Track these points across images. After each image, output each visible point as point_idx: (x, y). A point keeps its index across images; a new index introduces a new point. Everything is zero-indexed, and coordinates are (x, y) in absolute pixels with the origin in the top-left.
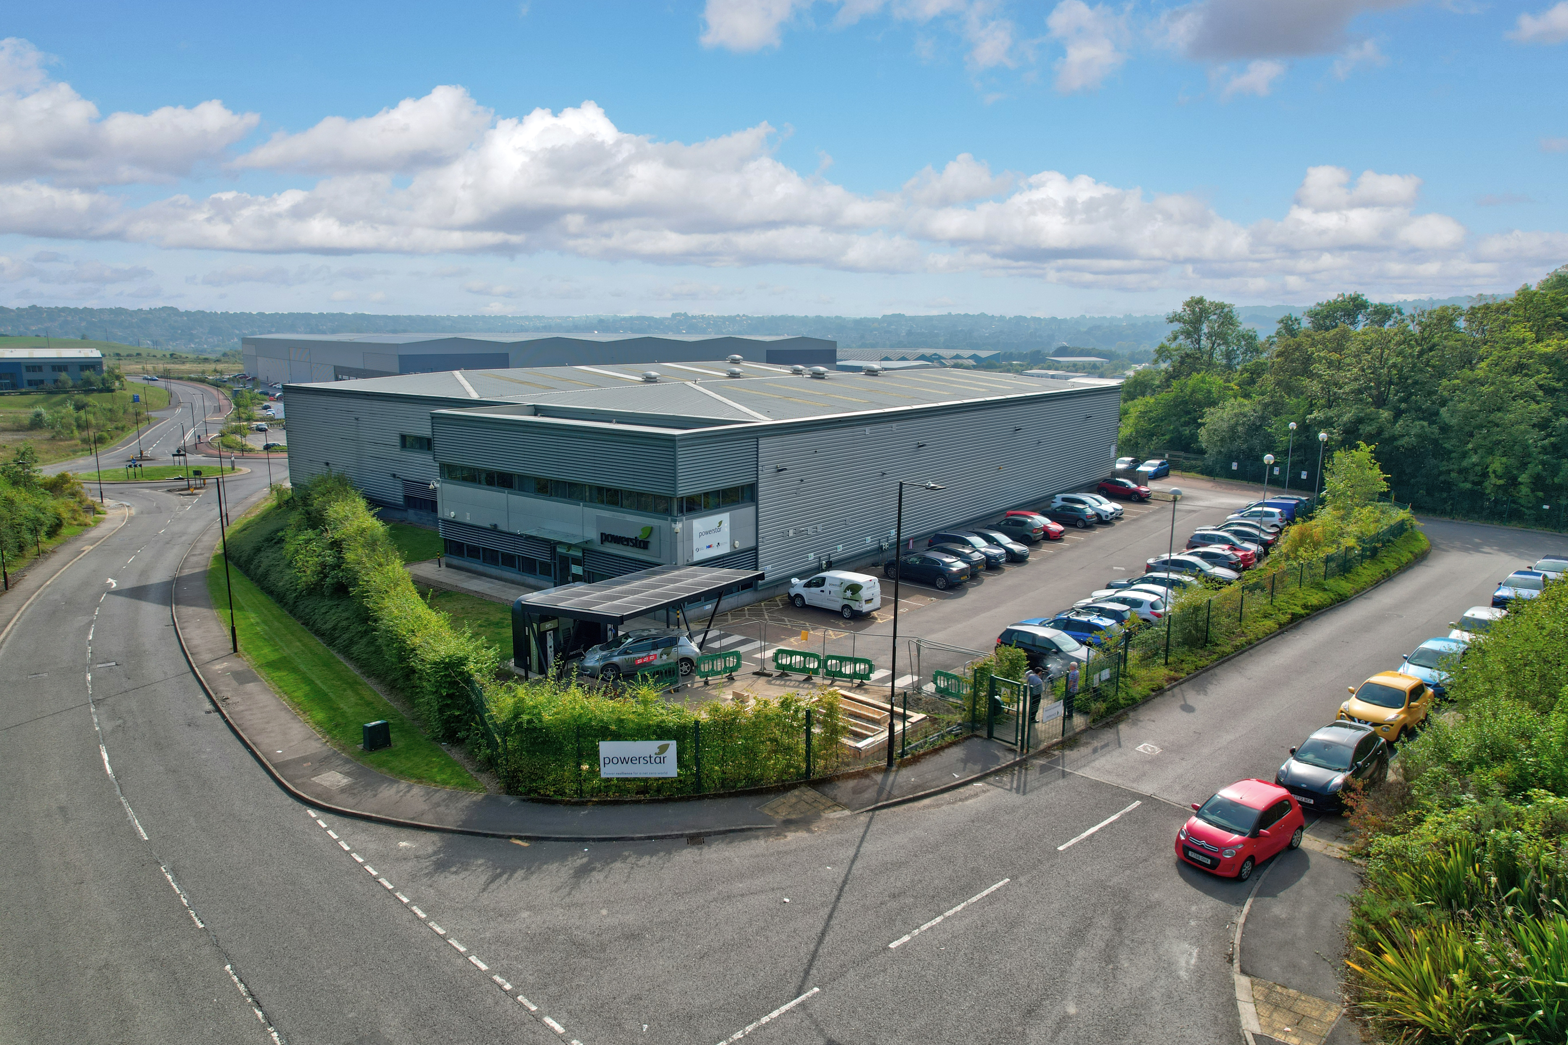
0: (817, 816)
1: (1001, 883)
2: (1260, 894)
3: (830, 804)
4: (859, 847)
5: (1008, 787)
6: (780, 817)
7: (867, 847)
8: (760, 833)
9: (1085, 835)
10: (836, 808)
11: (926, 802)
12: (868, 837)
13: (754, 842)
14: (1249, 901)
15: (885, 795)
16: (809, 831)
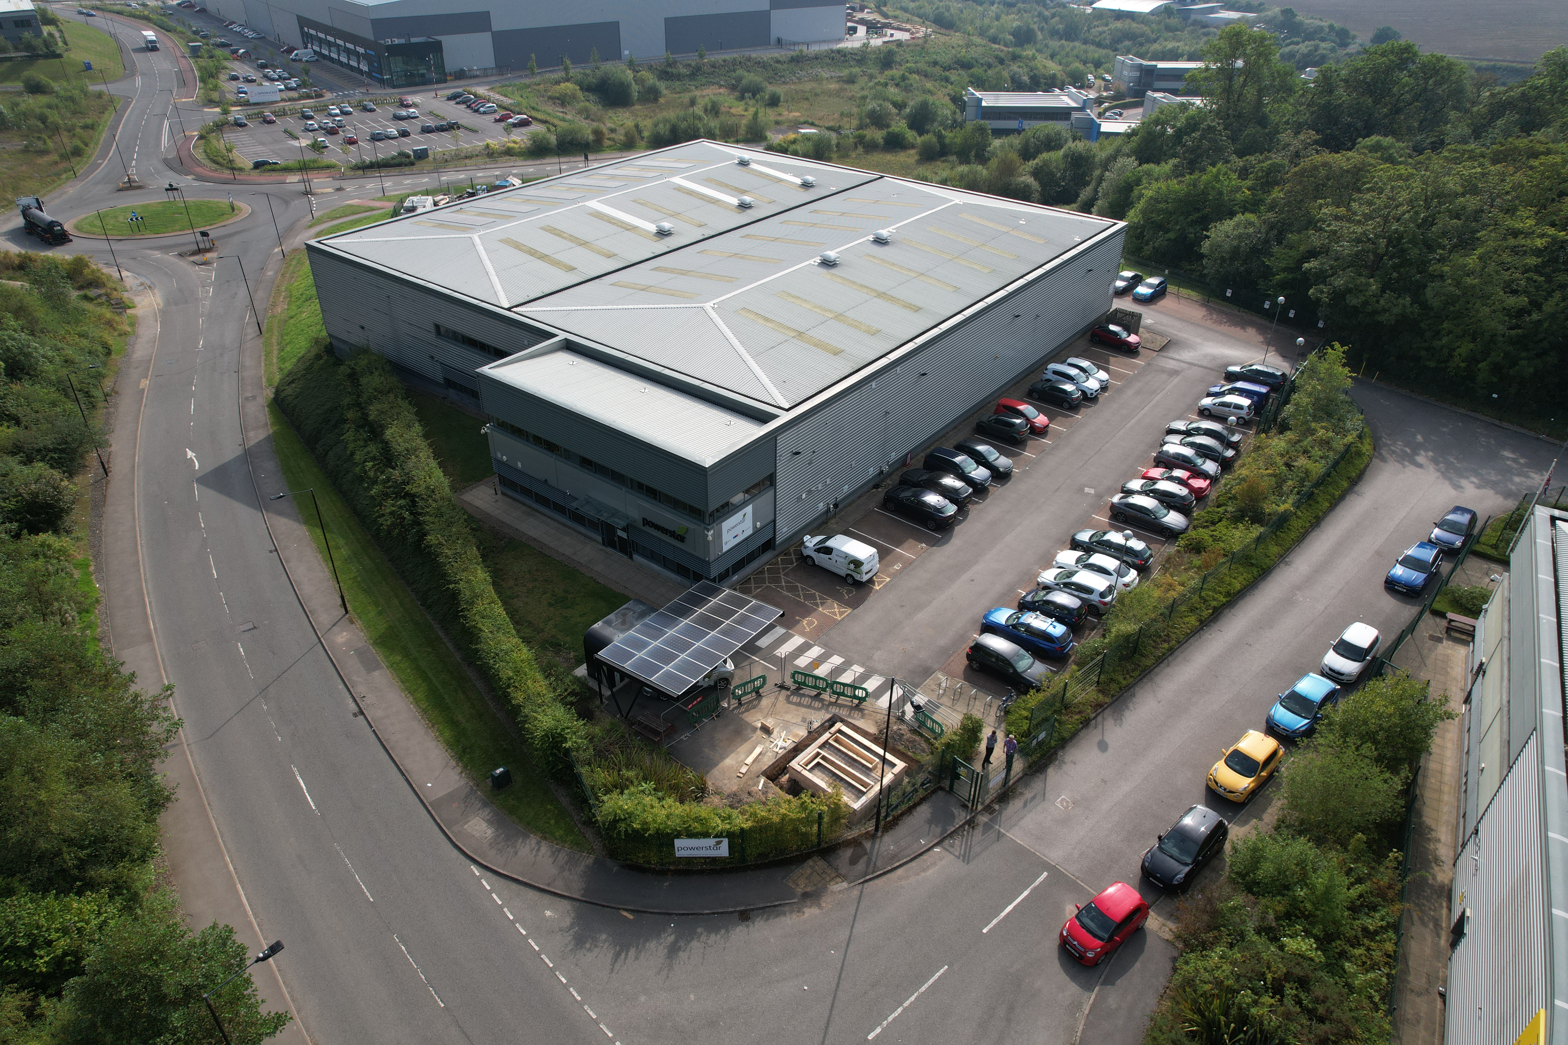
0: (825, 888)
1: (942, 971)
2: (1104, 983)
3: (833, 875)
4: (852, 927)
5: (957, 853)
6: (799, 890)
7: (859, 928)
8: (787, 908)
9: (1003, 914)
10: (838, 880)
11: (900, 872)
12: (858, 916)
13: (783, 919)
14: (1097, 988)
15: (871, 869)
16: (819, 906)
